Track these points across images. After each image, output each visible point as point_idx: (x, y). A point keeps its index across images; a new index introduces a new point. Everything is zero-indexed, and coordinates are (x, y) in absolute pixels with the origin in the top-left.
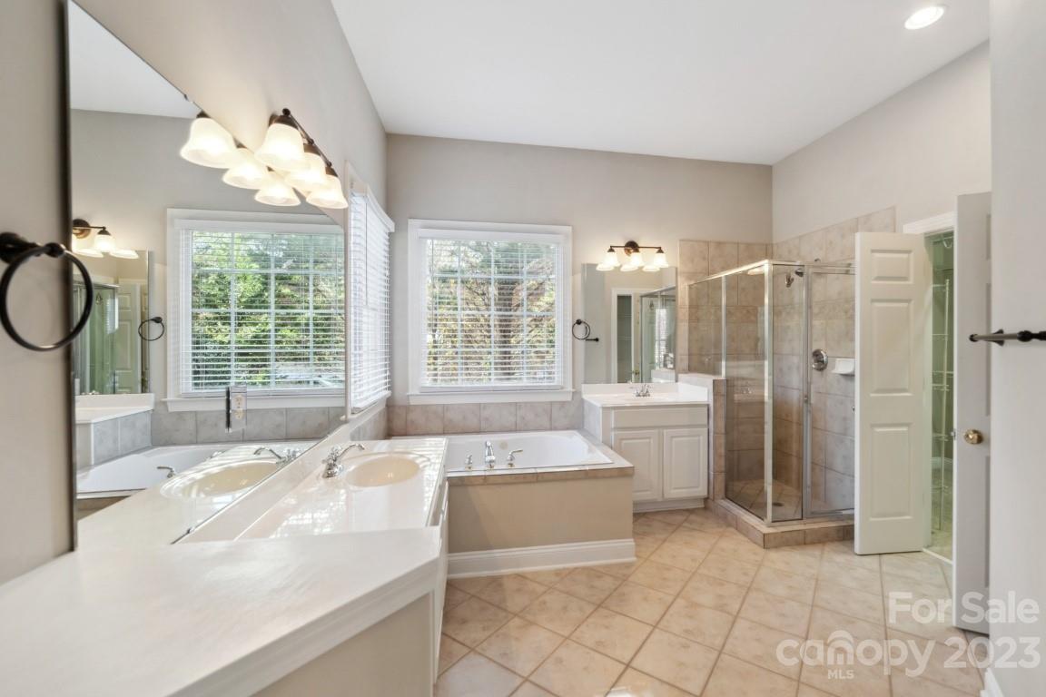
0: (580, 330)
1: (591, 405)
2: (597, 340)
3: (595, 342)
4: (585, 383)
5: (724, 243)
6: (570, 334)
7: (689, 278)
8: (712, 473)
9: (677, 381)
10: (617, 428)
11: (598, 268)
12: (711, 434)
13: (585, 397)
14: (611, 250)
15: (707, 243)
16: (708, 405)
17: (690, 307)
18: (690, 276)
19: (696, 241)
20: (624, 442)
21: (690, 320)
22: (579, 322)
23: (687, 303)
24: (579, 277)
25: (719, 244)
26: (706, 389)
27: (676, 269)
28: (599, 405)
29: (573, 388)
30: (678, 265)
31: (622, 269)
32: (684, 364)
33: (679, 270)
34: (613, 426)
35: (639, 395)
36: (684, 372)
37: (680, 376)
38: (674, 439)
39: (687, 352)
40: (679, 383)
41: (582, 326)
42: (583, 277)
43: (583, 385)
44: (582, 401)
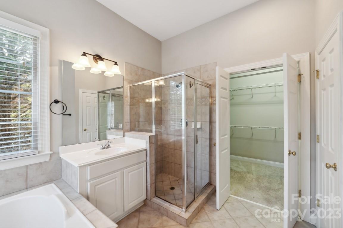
0: (57, 108)
1: (67, 164)
2: (70, 115)
3: (69, 116)
4: (63, 145)
5: (145, 69)
6: (47, 110)
7: (129, 83)
8: (149, 186)
9: (124, 137)
10: (91, 179)
11: (73, 67)
12: (148, 165)
13: (62, 156)
14: (84, 54)
15: (138, 67)
16: (146, 150)
17: (131, 97)
18: (130, 82)
19: (133, 65)
20: (97, 187)
21: (131, 105)
22: (56, 102)
23: (129, 95)
24: (56, 69)
25: (143, 69)
26: (145, 141)
27: (124, 77)
28: (76, 165)
29: (51, 150)
30: (124, 75)
31: (91, 71)
32: (127, 127)
33: (125, 78)
34: (89, 178)
35: (104, 148)
36: (128, 131)
37: (126, 134)
38: (130, 174)
39: (129, 121)
40: (125, 138)
41: (59, 105)
42: (60, 70)
43: (60, 147)
44: (60, 159)
